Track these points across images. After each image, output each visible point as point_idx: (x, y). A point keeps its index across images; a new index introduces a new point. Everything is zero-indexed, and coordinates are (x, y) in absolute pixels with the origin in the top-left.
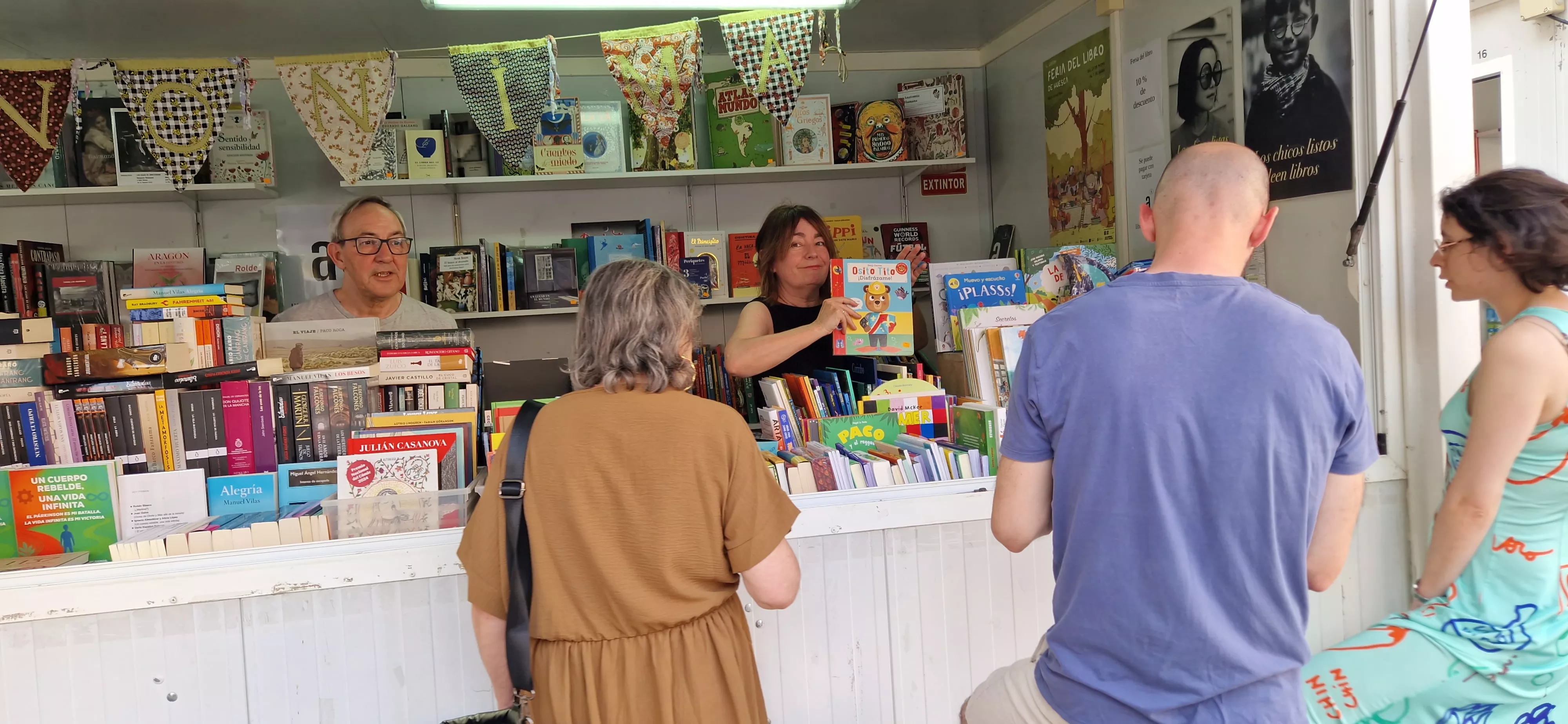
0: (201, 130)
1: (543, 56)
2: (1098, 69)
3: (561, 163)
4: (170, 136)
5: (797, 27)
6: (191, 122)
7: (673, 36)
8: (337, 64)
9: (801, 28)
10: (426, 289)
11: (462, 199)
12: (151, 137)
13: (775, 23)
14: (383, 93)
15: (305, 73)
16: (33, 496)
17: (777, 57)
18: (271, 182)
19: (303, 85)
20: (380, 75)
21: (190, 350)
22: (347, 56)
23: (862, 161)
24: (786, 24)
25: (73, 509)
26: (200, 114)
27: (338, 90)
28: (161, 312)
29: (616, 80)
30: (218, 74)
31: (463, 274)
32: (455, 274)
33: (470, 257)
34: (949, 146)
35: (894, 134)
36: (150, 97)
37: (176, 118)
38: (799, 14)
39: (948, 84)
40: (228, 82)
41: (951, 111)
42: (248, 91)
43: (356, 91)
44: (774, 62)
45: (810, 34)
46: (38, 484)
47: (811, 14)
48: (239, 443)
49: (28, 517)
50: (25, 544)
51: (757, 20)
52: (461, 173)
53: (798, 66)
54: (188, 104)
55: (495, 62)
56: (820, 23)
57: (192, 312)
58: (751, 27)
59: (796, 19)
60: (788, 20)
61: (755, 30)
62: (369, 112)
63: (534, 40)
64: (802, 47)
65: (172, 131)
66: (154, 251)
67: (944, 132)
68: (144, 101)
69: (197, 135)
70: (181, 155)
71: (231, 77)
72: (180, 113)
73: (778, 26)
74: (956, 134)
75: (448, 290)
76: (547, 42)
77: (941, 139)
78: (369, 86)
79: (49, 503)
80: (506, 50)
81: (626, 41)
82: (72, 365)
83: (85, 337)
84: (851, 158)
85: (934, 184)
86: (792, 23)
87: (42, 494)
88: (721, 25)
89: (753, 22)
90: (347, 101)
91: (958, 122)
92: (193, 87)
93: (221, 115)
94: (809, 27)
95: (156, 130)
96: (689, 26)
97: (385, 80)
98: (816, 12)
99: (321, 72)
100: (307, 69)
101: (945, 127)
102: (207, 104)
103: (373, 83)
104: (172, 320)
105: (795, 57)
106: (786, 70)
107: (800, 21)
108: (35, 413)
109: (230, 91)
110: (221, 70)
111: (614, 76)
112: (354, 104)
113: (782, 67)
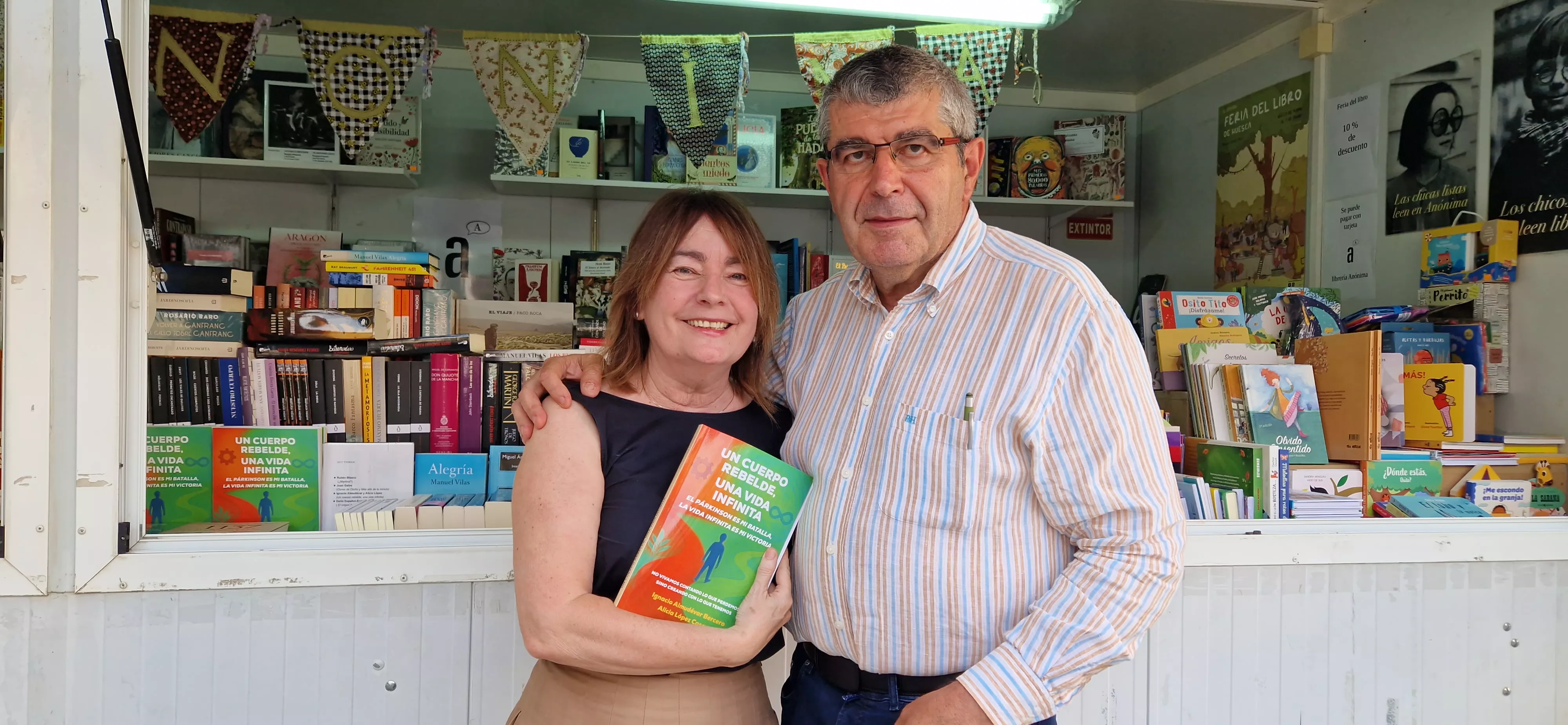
0: (380, 97)
1: (734, 54)
2: (1294, 114)
3: (714, 174)
4: (347, 101)
5: (994, 44)
6: (370, 88)
7: (868, 44)
8: (527, 43)
9: (998, 46)
10: (566, 292)
11: (602, 204)
12: (328, 100)
13: (972, 39)
14: (571, 76)
15: (492, 49)
16: (235, 457)
17: (971, 73)
18: (416, 169)
19: (490, 60)
20: (569, 58)
21: (388, 320)
22: (538, 36)
23: (1015, 196)
24: (982, 41)
25: (276, 475)
26: (380, 80)
27: (526, 68)
28: (361, 277)
29: (807, 83)
30: (404, 42)
31: (603, 281)
32: (595, 279)
33: (613, 263)
34: (1106, 188)
35: (1052, 171)
36: (332, 60)
37: (356, 83)
38: (996, 31)
39: (1110, 124)
40: (413, 51)
41: (1111, 153)
42: (431, 62)
43: (543, 71)
44: (967, 79)
45: (1006, 53)
46: (242, 445)
47: (1009, 32)
48: (444, 420)
49: (227, 480)
50: (221, 509)
51: (953, 34)
52: (607, 177)
53: (991, 85)
54: (370, 70)
55: (686, 55)
56: (1016, 42)
57: (393, 280)
58: (947, 40)
59: (993, 36)
60: (985, 36)
61: (951, 44)
62: (555, 93)
63: (728, 36)
64: (997, 66)
65: (350, 95)
66: (292, 231)
67: (1101, 174)
68: (326, 62)
69: (376, 101)
70: (357, 120)
71: (417, 46)
72: (360, 78)
73: (974, 42)
74: (1114, 176)
75: (587, 296)
76: (740, 40)
77: (1098, 180)
78: (557, 67)
79: (252, 466)
80: (699, 43)
81: (820, 45)
82: (277, 322)
83: (279, 297)
84: (1001, 193)
85: (1080, 227)
86: (989, 40)
87: (246, 455)
88: (917, 36)
89: (950, 36)
90: (533, 80)
91: (1117, 165)
92: (377, 52)
93: (402, 83)
94: (1006, 45)
95: (334, 94)
96: (884, 35)
97: (574, 63)
98: (1014, 30)
99: (510, 48)
100: (496, 45)
101: (1103, 168)
102: (389, 71)
103: (561, 64)
104: (371, 287)
105: (990, 75)
106: (979, 88)
107: (997, 39)
108: (235, 370)
109: (414, 59)
110: (408, 38)
111: (805, 79)
112: (540, 83)
113: (975, 84)
